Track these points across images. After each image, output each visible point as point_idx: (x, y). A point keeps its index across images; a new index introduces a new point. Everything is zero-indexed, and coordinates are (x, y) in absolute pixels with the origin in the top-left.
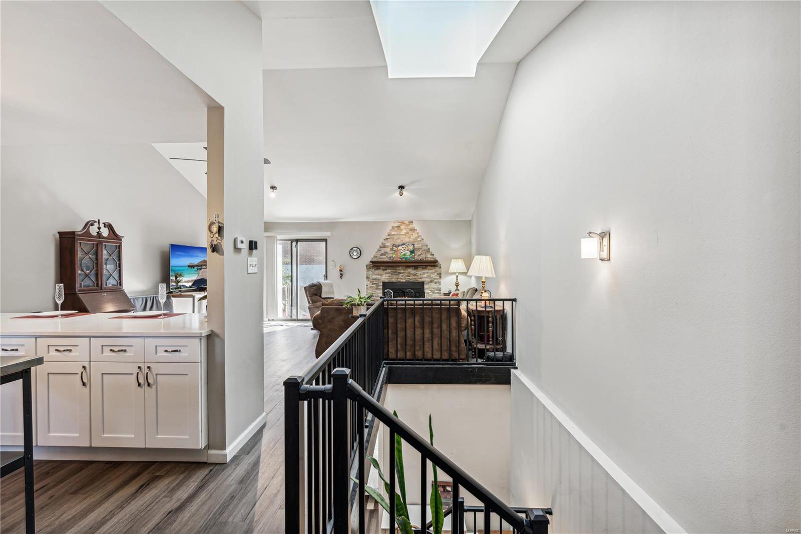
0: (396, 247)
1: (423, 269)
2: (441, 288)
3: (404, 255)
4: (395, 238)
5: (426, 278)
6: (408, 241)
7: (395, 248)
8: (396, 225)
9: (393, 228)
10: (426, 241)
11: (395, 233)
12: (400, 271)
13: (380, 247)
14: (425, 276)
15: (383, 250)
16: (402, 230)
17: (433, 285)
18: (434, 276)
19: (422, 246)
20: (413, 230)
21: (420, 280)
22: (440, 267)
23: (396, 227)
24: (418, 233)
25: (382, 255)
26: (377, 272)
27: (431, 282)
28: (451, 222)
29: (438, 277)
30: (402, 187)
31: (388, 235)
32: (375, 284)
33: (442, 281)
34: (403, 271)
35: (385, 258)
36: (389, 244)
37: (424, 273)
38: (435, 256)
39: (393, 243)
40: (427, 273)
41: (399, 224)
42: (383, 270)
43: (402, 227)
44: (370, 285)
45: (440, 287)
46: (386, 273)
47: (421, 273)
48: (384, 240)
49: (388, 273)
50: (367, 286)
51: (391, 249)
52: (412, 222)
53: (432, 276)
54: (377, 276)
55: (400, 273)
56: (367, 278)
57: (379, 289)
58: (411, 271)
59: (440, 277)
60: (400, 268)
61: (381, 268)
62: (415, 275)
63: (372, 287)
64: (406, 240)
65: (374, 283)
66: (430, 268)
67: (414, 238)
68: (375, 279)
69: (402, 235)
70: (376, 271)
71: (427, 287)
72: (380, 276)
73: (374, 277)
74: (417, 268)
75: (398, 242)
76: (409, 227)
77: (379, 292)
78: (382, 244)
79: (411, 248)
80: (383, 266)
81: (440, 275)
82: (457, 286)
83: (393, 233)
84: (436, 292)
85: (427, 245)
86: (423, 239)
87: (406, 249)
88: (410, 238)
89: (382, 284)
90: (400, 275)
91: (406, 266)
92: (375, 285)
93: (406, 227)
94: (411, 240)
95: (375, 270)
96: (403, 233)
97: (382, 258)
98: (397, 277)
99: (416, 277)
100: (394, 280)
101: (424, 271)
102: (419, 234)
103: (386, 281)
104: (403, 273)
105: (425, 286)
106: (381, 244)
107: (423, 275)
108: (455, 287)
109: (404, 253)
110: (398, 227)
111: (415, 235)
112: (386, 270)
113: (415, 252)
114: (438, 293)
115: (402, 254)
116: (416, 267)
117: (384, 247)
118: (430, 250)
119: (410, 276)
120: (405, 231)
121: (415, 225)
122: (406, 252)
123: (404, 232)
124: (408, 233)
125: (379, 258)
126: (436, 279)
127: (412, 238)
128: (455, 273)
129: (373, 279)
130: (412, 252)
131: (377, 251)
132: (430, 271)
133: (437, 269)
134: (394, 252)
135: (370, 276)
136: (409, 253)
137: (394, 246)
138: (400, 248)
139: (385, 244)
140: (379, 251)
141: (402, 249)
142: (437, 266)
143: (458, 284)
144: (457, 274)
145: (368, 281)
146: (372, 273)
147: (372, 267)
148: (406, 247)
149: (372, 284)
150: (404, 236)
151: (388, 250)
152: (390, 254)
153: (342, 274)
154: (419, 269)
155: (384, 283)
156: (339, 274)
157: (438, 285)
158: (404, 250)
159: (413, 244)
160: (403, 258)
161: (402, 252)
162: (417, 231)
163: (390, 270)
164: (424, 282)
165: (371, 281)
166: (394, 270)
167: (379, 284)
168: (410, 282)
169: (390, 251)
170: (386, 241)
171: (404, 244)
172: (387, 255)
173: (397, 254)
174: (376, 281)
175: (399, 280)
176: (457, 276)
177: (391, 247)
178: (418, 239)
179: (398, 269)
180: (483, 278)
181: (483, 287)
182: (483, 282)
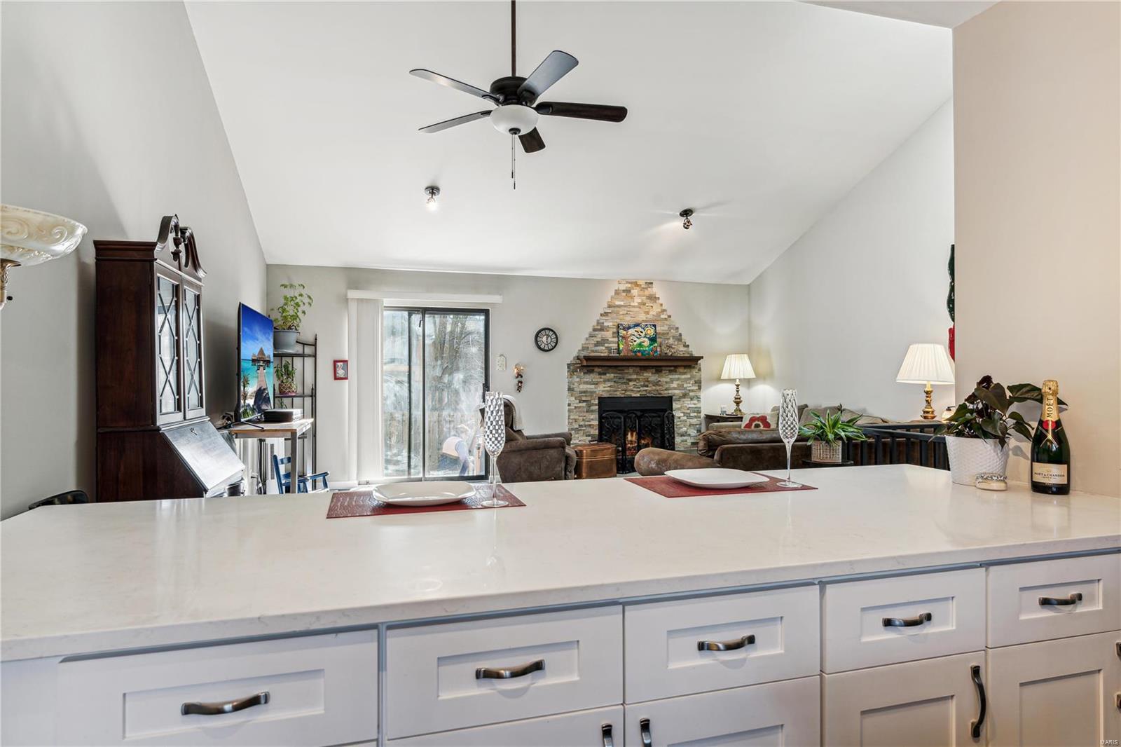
0: (624, 329)
1: (670, 371)
2: (700, 408)
3: (640, 345)
4: (621, 313)
5: (675, 389)
6: (645, 319)
7: (622, 332)
8: (623, 287)
9: (617, 292)
10: (677, 321)
11: (622, 303)
12: (629, 377)
13: (595, 330)
14: (674, 385)
15: (600, 335)
16: (632, 297)
17: (688, 403)
18: (690, 386)
19: (670, 329)
20: (653, 298)
21: (665, 393)
22: (700, 370)
23: (624, 291)
24: (661, 305)
25: (597, 344)
26: (589, 378)
27: (685, 396)
28: (717, 286)
29: (697, 388)
30: (686, 213)
31: (610, 306)
32: (584, 401)
33: (702, 394)
34: (635, 377)
35: (602, 351)
36: (610, 324)
37: (672, 380)
38: (690, 349)
39: (619, 321)
40: (678, 379)
41: (629, 285)
42: (600, 374)
43: (635, 292)
44: (576, 403)
45: (698, 406)
46: (605, 381)
47: (668, 380)
48: (601, 315)
49: (608, 380)
50: (569, 405)
51: (614, 333)
52: (652, 283)
53: (685, 386)
54: (589, 386)
55: (630, 380)
56: (570, 389)
57: (592, 411)
58: (650, 376)
59: (700, 388)
60: (631, 370)
61: (596, 369)
62: (657, 384)
63: (579, 407)
64: (641, 317)
65: (584, 399)
66: (681, 370)
67: (654, 313)
68: (584, 392)
69: (634, 307)
70: (587, 376)
71: (679, 406)
72: (593, 386)
73: (583, 387)
74: (661, 371)
75: (628, 320)
76: (647, 293)
77: (592, 417)
78: (598, 323)
79: (651, 332)
80: (598, 366)
81: (699, 383)
82: (738, 403)
83: (617, 303)
84: (692, 415)
85: (677, 328)
86: (670, 317)
87: (643, 335)
88: (647, 313)
89: (597, 402)
90: (631, 383)
91: (640, 366)
92: (584, 404)
93: (642, 293)
94: (650, 317)
95: (584, 373)
96: (636, 304)
97: (596, 351)
98: (624, 387)
99: (658, 388)
100: (619, 394)
101: (671, 377)
102: (664, 307)
103: (605, 395)
104: (635, 380)
105: (675, 406)
106: (595, 324)
107: (672, 384)
108: (734, 406)
109: (638, 341)
110: (628, 291)
111: (656, 309)
112: (605, 374)
113: (658, 340)
114: (695, 417)
115: (635, 343)
116: (658, 370)
117: (602, 330)
118: (683, 337)
119: (647, 386)
120: (640, 301)
121: (656, 290)
122: (642, 340)
123: (637, 301)
124: (644, 304)
125: (593, 351)
126: (693, 391)
127: (651, 313)
128: (735, 380)
129: (581, 392)
130: (653, 340)
131: (587, 336)
132: (683, 377)
133: (694, 372)
134: (620, 338)
135: (574, 386)
136: (647, 342)
137: (621, 327)
138: (631, 331)
139: (603, 323)
140: (591, 336)
141: (636, 334)
142: (694, 368)
143: (738, 400)
144: (738, 383)
145: (572, 396)
146: (578, 380)
147: (578, 367)
148: (642, 330)
149: (578, 401)
150: (637, 309)
151: (608, 335)
152: (613, 342)
153: (521, 382)
154: (664, 372)
155: (601, 399)
156: (516, 381)
157: (695, 402)
158: (638, 336)
159: (654, 326)
160: (639, 351)
161: (636, 339)
162: (661, 301)
163: (612, 375)
164: (671, 397)
165: (577, 395)
166: (619, 374)
167: (592, 402)
168: (648, 397)
169: (613, 337)
170: (604, 318)
171: (637, 325)
172: (606, 345)
173: (627, 344)
174: (586, 396)
175: (628, 393)
176: (738, 385)
177: (615, 330)
178: (663, 316)
179: (627, 373)
180: (928, 386)
181: (928, 402)
182: (927, 393)
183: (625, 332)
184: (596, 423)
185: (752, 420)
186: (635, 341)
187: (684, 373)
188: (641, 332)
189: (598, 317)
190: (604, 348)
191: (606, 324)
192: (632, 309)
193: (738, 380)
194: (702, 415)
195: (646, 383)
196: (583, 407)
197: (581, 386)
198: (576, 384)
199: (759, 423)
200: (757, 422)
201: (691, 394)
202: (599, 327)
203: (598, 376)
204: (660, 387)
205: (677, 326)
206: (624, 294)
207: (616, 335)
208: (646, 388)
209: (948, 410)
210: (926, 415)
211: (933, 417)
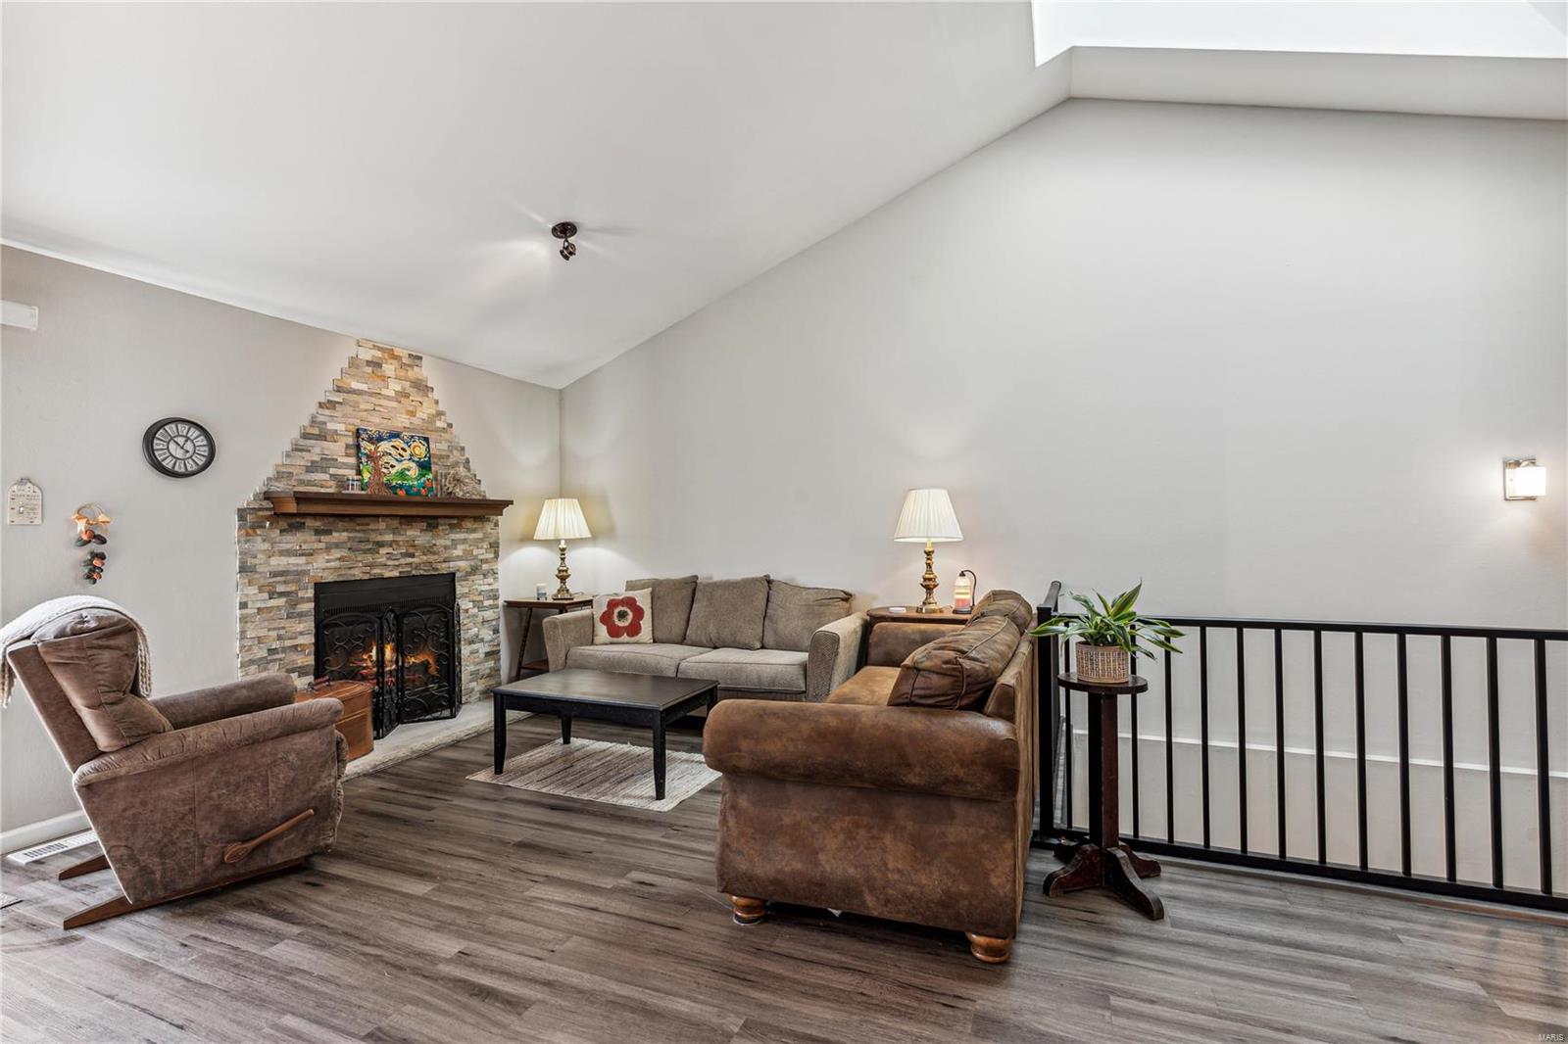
0: (371, 440)
1: (452, 527)
2: (497, 590)
3: (402, 474)
4: (362, 407)
5: (460, 558)
6: (408, 425)
7: (367, 447)
8: (366, 354)
9: (354, 362)
10: (462, 435)
11: (364, 387)
12: (379, 538)
13: (305, 436)
14: (458, 552)
15: (317, 450)
16: (384, 378)
17: (481, 584)
18: (482, 553)
19: (451, 449)
20: (422, 387)
21: (444, 568)
22: (500, 525)
23: (368, 363)
24: (437, 402)
25: (312, 468)
26: (292, 541)
27: (474, 570)
28: (519, 384)
29: (492, 556)
30: (565, 230)
31: (339, 390)
32: (281, 594)
33: (501, 566)
34: (389, 537)
35: (323, 483)
36: (340, 427)
37: (455, 543)
38: (483, 487)
39: (358, 423)
40: (465, 541)
41: (379, 354)
42: (317, 532)
43: (389, 368)
44: (258, 599)
45: (494, 587)
46: (328, 549)
47: (448, 543)
48: (321, 405)
49: (337, 546)
50: (243, 605)
51: (347, 446)
52: (421, 358)
53: (475, 552)
54: (293, 560)
55: (380, 544)
56: (244, 569)
57: (301, 615)
58: (415, 534)
59: (497, 556)
60: (382, 525)
61: (309, 522)
62: (429, 550)
63: (269, 609)
64: (401, 421)
65: (280, 588)
66: (469, 524)
67: (425, 416)
68: (282, 574)
69: (387, 398)
70: (288, 537)
71: (466, 590)
72: (302, 560)
73: (279, 562)
74: (436, 527)
75: (375, 424)
76: (413, 374)
77: (301, 627)
78: (313, 422)
79: (420, 450)
80: (315, 516)
81: (495, 547)
82: (563, 579)
83: (355, 385)
84: (487, 603)
85: (463, 449)
86: (450, 426)
87: (407, 455)
88: (412, 414)
89: (310, 593)
90: (383, 551)
91: (402, 517)
92: (281, 601)
93: (402, 373)
94: (416, 421)
95: (281, 531)
96: (392, 393)
97: (310, 483)
98: (369, 558)
99: (432, 558)
100: (358, 574)
101: (453, 536)
102: (441, 408)
103: (330, 578)
104: (390, 544)
105: (460, 589)
106: (306, 423)
107: (454, 549)
108: (557, 584)
109: (399, 467)
110: (376, 364)
111: (425, 412)
112: (328, 532)
113: (434, 468)
114: (492, 607)
115: (393, 471)
116: (431, 523)
117: (321, 437)
118: (471, 464)
119: (412, 556)
120: (398, 388)
121: (427, 372)
122: (406, 464)
123: (394, 387)
124: (407, 396)
125: (302, 482)
126: (486, 561)
127: (419, 415)
128: (558, 541)
129: (274, 574)
130: (425, 466)
131: (288, 448)
132: (472, 536)
133: (489, 527)
134: (364, 460)
135: (254, 561)
136: (414, 471)
137: (364, 436)
138: (384, 446)
139: (325, 423)
140: (297, 449)
141: (393, 451)
142: (488, 520)
143: (565, 574)
144: (563, 545)
145: (250, 583)
146: (266, 546)
147: (267, 518)
148: (406, 447)
149: (266, 595)
150: (394, 404)
151: (337, 449)
152: (346, 466)
153: (102, 557)
154: (440, 528)
155: (320, 588)
156: (83, 554)
157: (491, 580)
158: (398, 457)
159: (426, 439)
160: (401, 487)
161: (394, 462)
162: (435, 395)
163: (345, 534)
164: (453, 574)
165: (262, 581)
166: (359, 531)
167: (300, 594)
168: (414, 576)
169: (347, 455)
170: (327, 412)
171: (395, 435)
172: (332, 471)
173: (377, 472)
174: (285, 582)
175: (376, 571)
176: (563, 550)
177: (350, 441)
178: (440, 424)
179: (373, 530)
180: (929, 545)
181: (929, 566)
182: (929, 554)
183: (373, 447)
184: (309, 639)
185: (612, 604)
186: (393, 466)
187: (474, 531)
188: (403, 449)
189: (314, 409)
190: (327, 477)
191: (331, 426)
192: (383, 402)
193: (563, 542)
194: (501, 602)
195: (411, 550)
196: (279, 608)
197: (274, 561)
198: (260, 556)
199: (625, 609)
200: (620, 608)
201: (485, 567)
202: (316, 431)
203: (314, 538)
204: (436, 557)
205: (462, 445)
206: (369, 370)
207: (352, 451)
208: (411, 560)
209: (962, 574)
210: (928, 583)
211: (935, 586)
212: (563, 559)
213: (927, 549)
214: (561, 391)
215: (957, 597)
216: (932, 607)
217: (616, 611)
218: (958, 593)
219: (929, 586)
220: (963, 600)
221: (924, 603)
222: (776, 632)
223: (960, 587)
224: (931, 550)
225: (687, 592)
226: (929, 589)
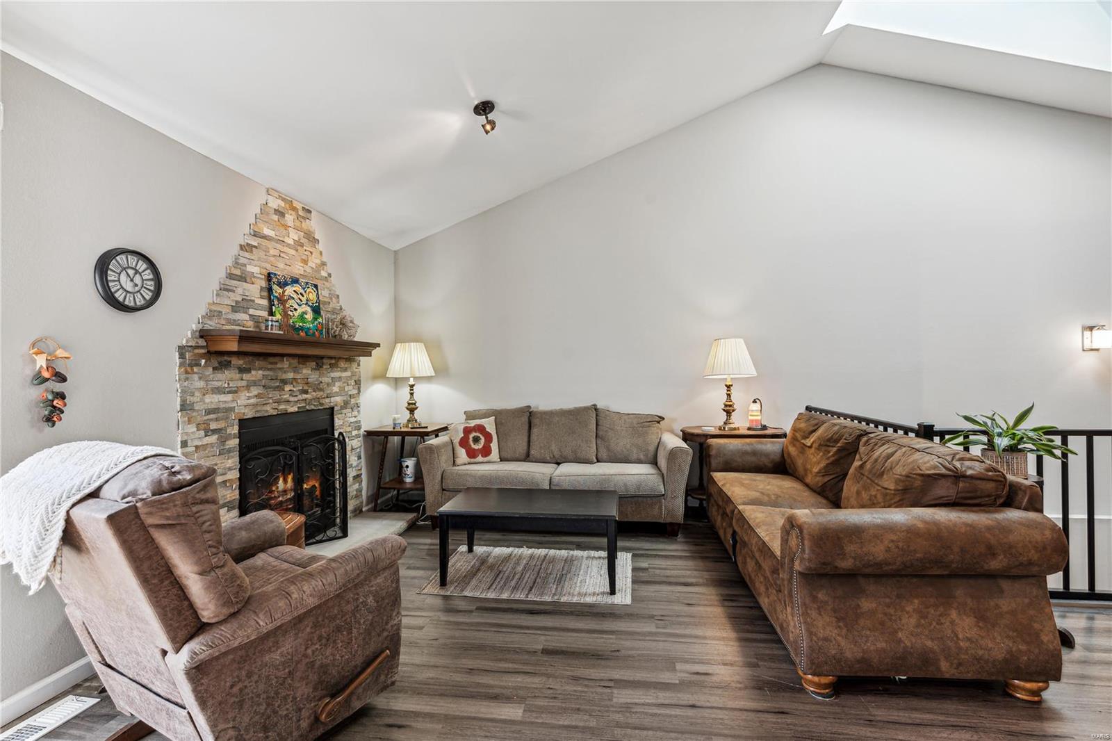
0: (279, 284)
1: (332, 366)
2: (360, 422)
3: (302, 317)
4: (272, 252)
5: (337, 394)
6: (303, 273)
7: (277, 290)
8: (275, 203)
9: (264, 209)
10: (337, 284)
11: (272, 234)
12: (284, 376)
13: (231, 276)
14: (336, 389)
15: (239, 290)
16: (287, 227)
17: (350, 416)
18: (351, 389)
19: (331, 296)
20: (312, 239)
21: (327, 403)
22: (359, 365)
23: (275, 212)
24: (321, 253)
25: (236, 308)
26: (223, 379)
27: (346, 405)
28: (371, 242)
29: (357, 391)
30: (484, 108)
31: (254, 234)
32: (214, 431)
33: (361, 401)
34: (290, 376)
35: (244, 324)
36: (256, 270)
37: (334, 380)
39: (269, 267)
40: (340, 379)
41: (283, 204)
42: (242, 370)
43: (290, 218)
44: (198, 438)
46: (248, 387)
47: (329, 380)
48: (242, 247)
49: (255, 383)
51: (262, 289)
52: (310, 212)
53: (346, 389)
54: (223, 398)
55: (285, 382)
56: (184, 407)
57: (230, 451)
58: (308, 372)
60: (286, 364)
61: (233, 361)
62: (317, 387)
63: (204, 447)
64: (297, 269)
65: (213, 426)
66: (343, 364)
67: (314, 266)
68: (213, 411)
69: (288, 245)
70: (219, 375)
71: (341, 422)
72: (229, 397)
73: (213, 400)
74: (321, 366)
75: (281, 269)
77: (229, 463)
78: (236, 263)
79: (313, 296)
80: (237, 354)
81: (358, 383)
82: (412, 411)
83: (265, 231)
85: (338, 297)
87: (304, 299)
88: (305, 262)
89: (235, 430)
90: (287, 388)
92: (213, 439)
93: (298, 224)
95: (214, 369)
96: (291, 242)
97: (234, 322)
98: (276, 395)
99: (320, 394)
100: (269, 410)
101: (333, 375)
102: (324, 258)
103: (250, 414)
104: (292, 382)
105: (337, 421)
106: (230, 262)
107: (334, 386)
108: (407, 415)
109: (300, 310)
110: (281, 213)
111: (314, 262)
112: (248, 371)
113: (322, 313)
114: (358, 436)
115: (296, 314)
116: (318, 361)
117: (242, 278)
119: (306, 392)
120: (296, 238)
121: (314, 224)
122: (304, 308)
123: (294, 236)
124: (302, 245)
125: (229, 322)
126: (353, 396)
127: (310, 263)
128: (407, 379)
129: (209, 412)
130: (316, 311)
131: (217, 287)
132: (345, 374)
133: (354, 365)
134: (276, 302)
135: (194, 399)
136: (309, 316)
137: (275, 280)
138: (289, 290)
139: (245, 265)
140: (225, 289)
141: (295, 296)
142: (354, 361)
143: (413, 406)
144: (412, 382)
145: (189, 422)
146: (201, 384)
147: (202, 356)
148: (303, 291)
149: (202, 433)
150: (292, 252)
151: (254, 290)
152: (260, 307)
153: (62, 396)
154: (325, 367)
155: (243, 423)
157: (355, 413)
158: (299, 301)
159: (316, 286)
160: (302, 329)
161: (296, 306)
162: (320, 247)
163: (260, 372)
164: (332, 409)
165: (199, 419)
166: (269, 369)
167: (229, 430)
168: (308, 410)
169: (262, 297)
170: (247, 255)
171: (295, 281)
172: (251, 311)
173: (285, 314)
174: (217, 420)
175: (282, 407)
176: (412, 386)
177: (264, 284)
178: (324, 274)
179: (280, 369)
180: (729, 380)
181: (729, 395)
182: (729, 387)
183: (281, 291)
184: (234, 475)
185: (467, 431)
186: (296, 310)
187: (346, 370)
188: (301, 294)
189: (235, 250)
190: (246, 317)
191: (249, 268)
192: (286, 249)
193: (412, 379)
194: (362, 432)
195: (306, 388)
196: (212, 445)
197: (208, 399)
198: (197, 394)
199: (478, 434)
200: (474, 434)
201: (353, 401)
202: (238, 272)
203: (238, 376)
204: (322, 393)
205: (337, 293)
206: (275, 218)
207: (265, 294)
208: (305, 396)
209: (755, 402)
210: (728, 408)
211: (733, 411)
212: (412, 394)
213: (728, 384)
214: (396, 252)
215: (751, 418)
216: (732, 426)
217: (471, 436)
218: (751, 415)
219: (729, 409)
220: (756, 421)
221: (725, 423)
222: (608, 449)
223: (752, 411)
224: (730, 384)
225: (525, 419)
226: (729, 413)
